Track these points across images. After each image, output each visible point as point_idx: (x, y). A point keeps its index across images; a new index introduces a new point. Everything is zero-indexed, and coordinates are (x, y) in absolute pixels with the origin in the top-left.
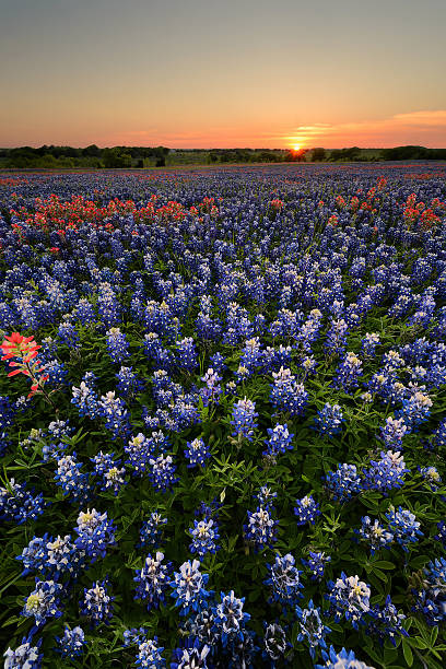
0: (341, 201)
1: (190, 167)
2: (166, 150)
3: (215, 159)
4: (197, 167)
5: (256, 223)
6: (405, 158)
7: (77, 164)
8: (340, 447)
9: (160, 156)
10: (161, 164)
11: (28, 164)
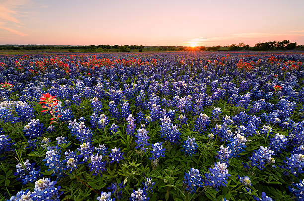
0: (209, 62)
1: (151, 53)
2: (143, 46)
3: (161, 50)
4: (154, 52)
5: (172, 68)
6: (239, 50)
7: (110, 51)
8: (198, 163)
9: (140, 48)
10: (141, 51)
11: (93, 51)
